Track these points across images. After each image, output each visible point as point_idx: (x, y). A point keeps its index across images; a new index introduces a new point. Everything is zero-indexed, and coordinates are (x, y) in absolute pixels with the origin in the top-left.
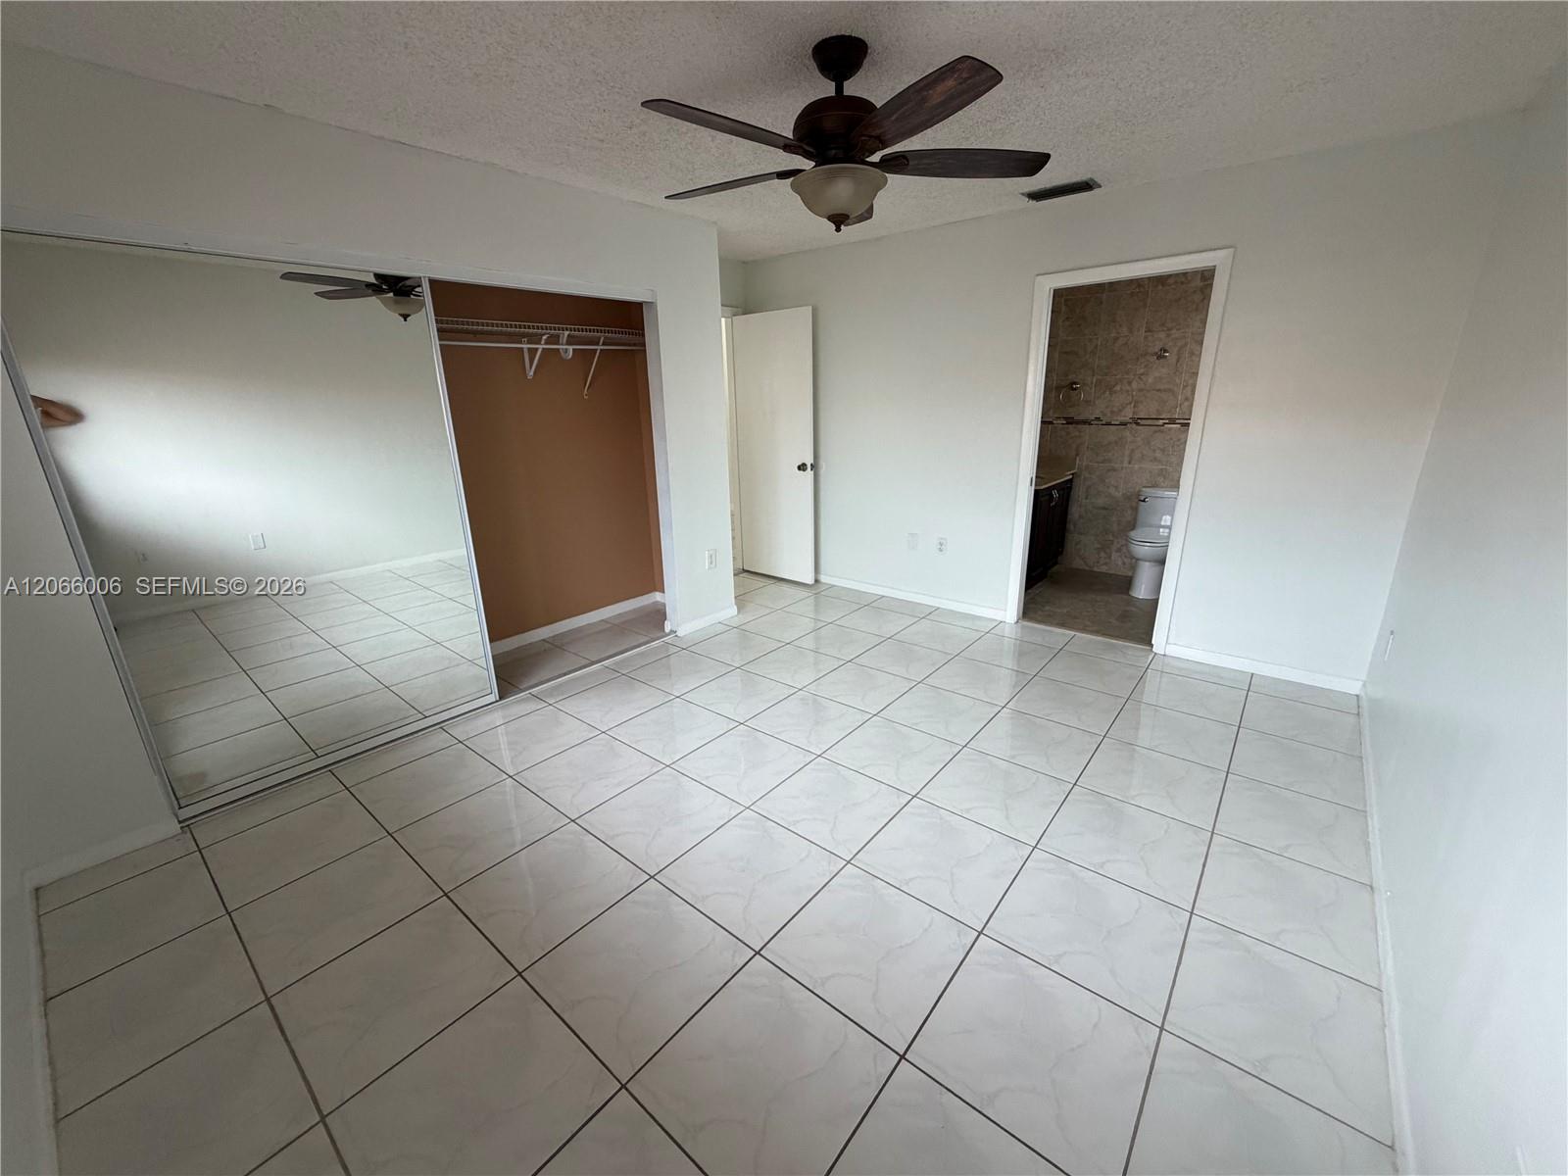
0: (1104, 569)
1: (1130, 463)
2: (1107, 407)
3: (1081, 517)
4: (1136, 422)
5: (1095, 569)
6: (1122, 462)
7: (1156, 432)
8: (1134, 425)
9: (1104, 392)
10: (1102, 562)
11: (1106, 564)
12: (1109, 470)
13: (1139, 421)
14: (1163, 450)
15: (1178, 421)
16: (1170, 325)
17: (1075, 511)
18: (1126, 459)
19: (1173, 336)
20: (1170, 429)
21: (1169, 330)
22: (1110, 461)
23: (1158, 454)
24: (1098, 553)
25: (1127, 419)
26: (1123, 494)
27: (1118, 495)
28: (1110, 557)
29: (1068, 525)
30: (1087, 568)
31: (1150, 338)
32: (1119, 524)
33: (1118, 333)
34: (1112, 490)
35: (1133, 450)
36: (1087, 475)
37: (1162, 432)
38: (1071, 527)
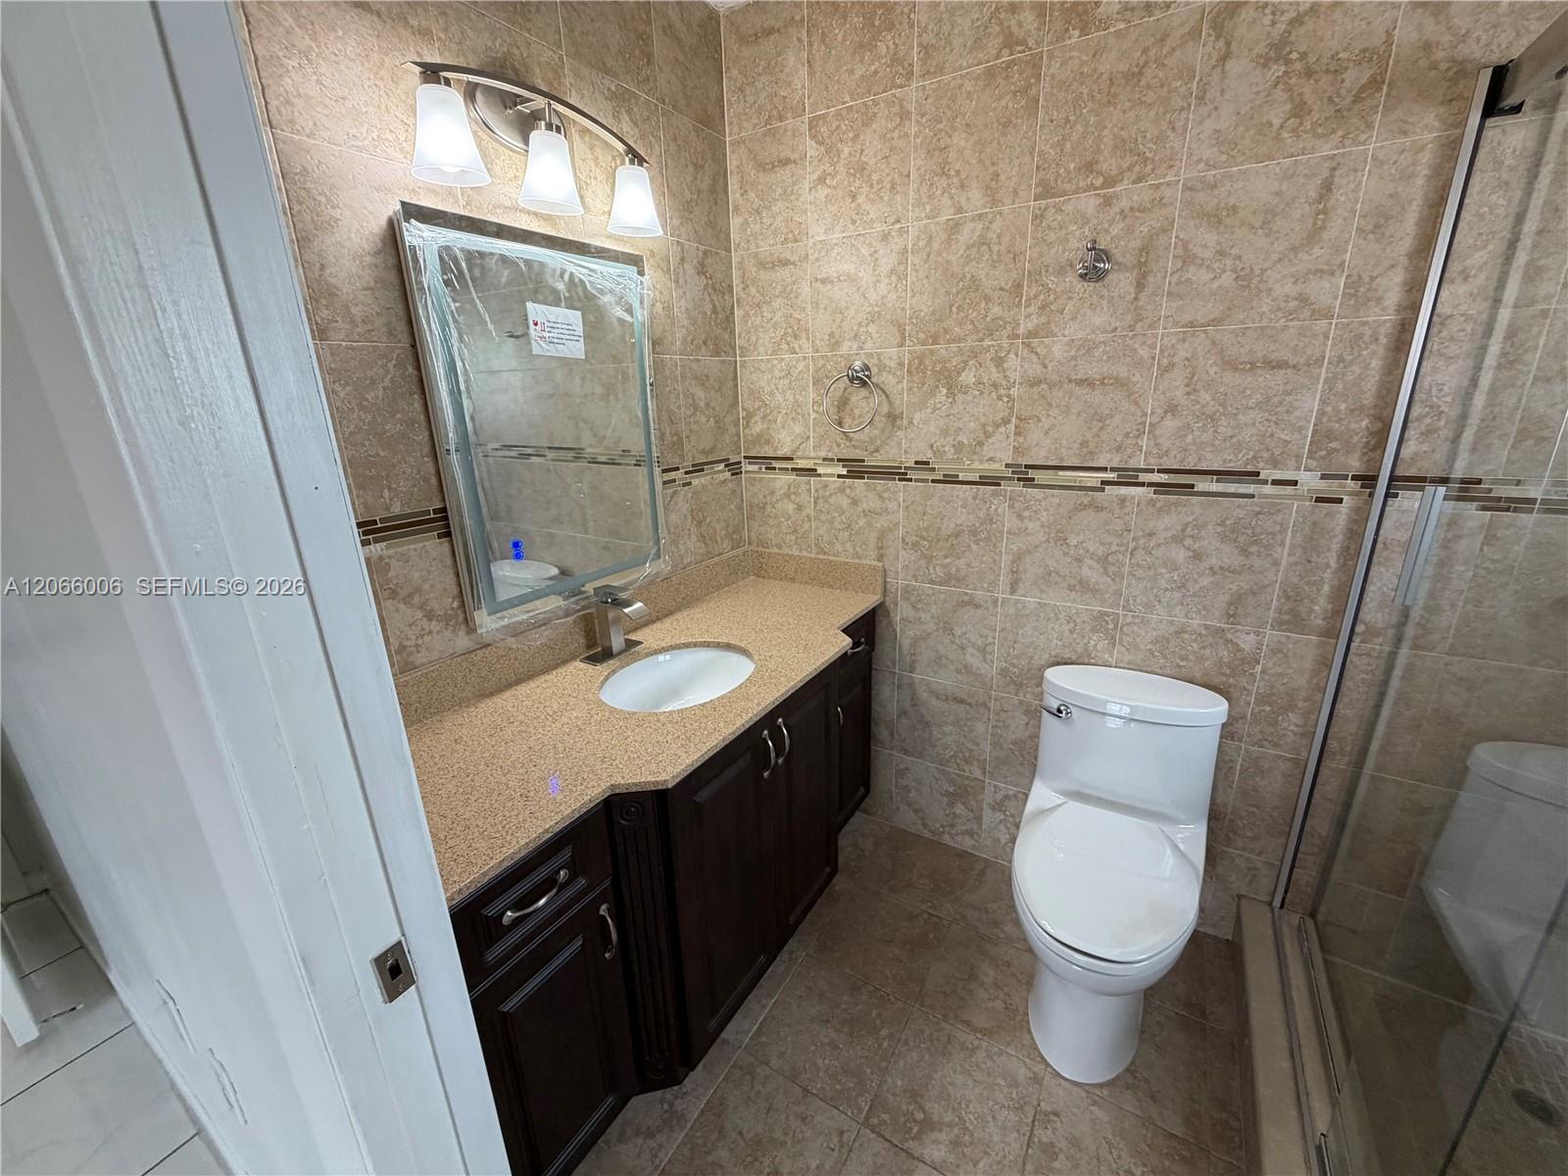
0: (966, 843)
1: (1013, 591)
2: (945, 432)
3: (903, 713)
4: (1024, 474)
5: (946, 839)
6: (994, 584)
7: (1083, 507)
8: (1019, 488)
9: (933, 392)
10: (960, 828)
11: (970, 833)
12: (963, 604)
13: (1031, 474)
14: (1104, 561)
15: (1143, 477)
16: (1109, 164)
17: (887, 698)
18: (1004, 581)
19: (1124, 203)
20: (1123, 500)
21: (1110, 182)
22: (960, 580)
23: (1091, 572)
24: (951, 805)
25: (997, 468)
26: (1004, 672)
27: (991, 670)
28: (979, 819)
29: (874, 730)
30: (927, 834)
31: (1050, 214)
32: (996, 745)
33: (960, 210)
34: (973, 659)
35: (1018, 558)
36: (910, 613)
37: (1099, 509)
38: (881, 732)
